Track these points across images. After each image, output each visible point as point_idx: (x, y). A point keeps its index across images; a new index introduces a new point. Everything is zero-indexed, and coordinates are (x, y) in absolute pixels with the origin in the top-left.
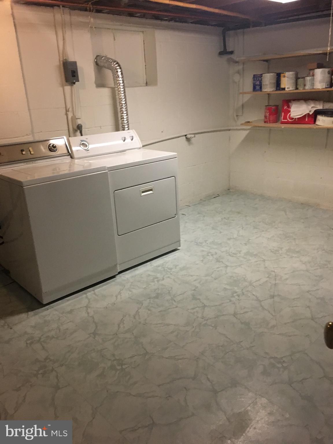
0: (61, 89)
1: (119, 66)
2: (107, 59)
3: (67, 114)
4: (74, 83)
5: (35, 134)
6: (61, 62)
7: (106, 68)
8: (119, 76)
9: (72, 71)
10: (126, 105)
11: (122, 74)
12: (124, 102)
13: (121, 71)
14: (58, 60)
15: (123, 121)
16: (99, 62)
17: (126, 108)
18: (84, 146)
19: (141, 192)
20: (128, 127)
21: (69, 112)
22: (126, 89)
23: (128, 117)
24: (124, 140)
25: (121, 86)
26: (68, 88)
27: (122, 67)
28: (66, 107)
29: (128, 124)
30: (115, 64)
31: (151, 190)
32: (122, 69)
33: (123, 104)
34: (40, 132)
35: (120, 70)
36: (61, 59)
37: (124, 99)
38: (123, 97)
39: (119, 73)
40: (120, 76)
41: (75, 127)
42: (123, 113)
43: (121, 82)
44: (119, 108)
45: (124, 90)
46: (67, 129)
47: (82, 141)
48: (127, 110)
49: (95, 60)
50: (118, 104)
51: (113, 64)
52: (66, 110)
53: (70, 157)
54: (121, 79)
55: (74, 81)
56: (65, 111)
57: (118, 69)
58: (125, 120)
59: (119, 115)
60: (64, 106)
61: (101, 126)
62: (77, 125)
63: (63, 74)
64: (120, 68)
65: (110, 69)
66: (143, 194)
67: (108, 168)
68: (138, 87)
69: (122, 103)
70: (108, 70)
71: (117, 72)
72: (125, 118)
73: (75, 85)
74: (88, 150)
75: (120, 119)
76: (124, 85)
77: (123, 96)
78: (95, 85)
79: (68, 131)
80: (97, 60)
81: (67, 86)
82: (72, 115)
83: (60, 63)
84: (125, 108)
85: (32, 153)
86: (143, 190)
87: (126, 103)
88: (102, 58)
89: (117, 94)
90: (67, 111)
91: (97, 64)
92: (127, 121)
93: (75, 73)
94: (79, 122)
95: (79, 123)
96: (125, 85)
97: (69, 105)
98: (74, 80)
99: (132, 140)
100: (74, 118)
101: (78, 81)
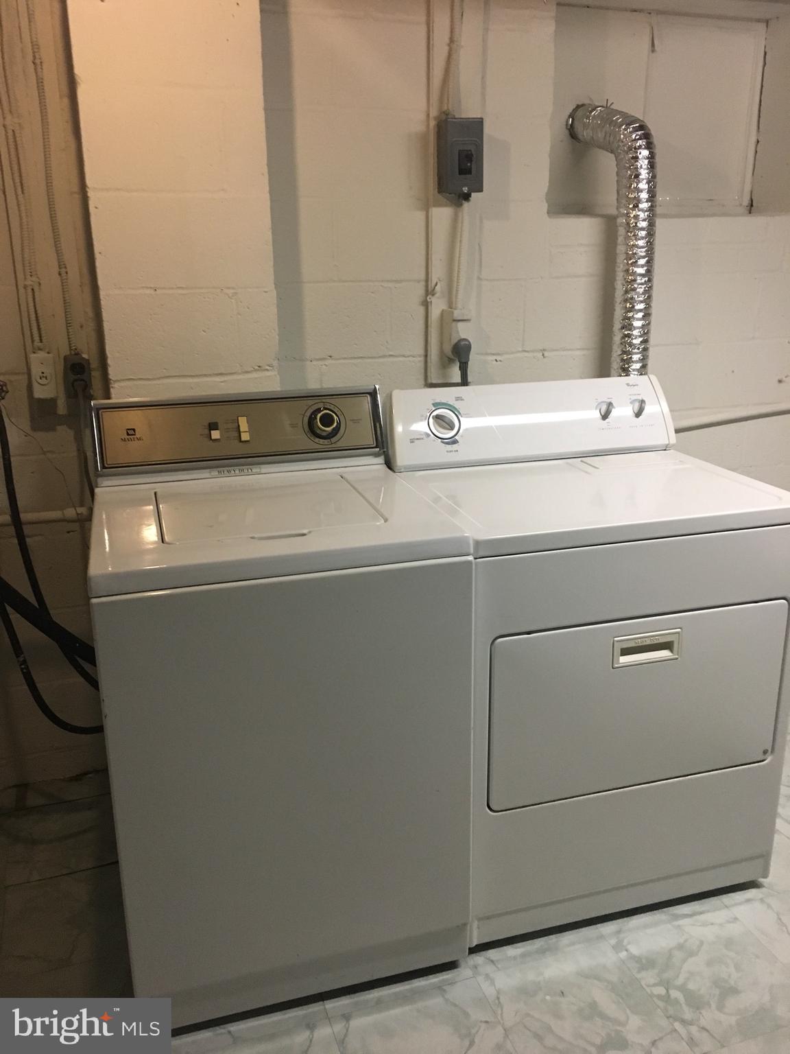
0: (420, 216)
1: (647, 136)
2: (609, 113)
3: (426, 304)
4: (467, 197)
5: (308, 363)
6: (433, 123)
7: (600, 147)
8: (640, 174)
9: (460, 152)
10: (650, 280)
11: (652, 166)
12: (641, 271)
13: (651, 158)
14: (423, 116)
15: (629, 336)
16: (579, 128)
17: (645, 292)
18: (444, 428)
19: (617, 651)
20: (644, 360)
21: (433, 295)
22: (659, 222)
23: (649, 324)
24: (603, 412)
25: (642, 210)
26: (442, 215)
27: (655, 140)
28: (427, 281)
29: (645, 349)
30: (631, 133)
31: (667, 646)
32: (657, 151)
33: (638, 278)
34: (324, 359)
35: (645, 153)
36: (434, 113)
37: (644, 257)
38: (642, 252)
39: (643, 163)
40: (644, 174)
41: (448, 349)
42: (632, 309)
43: (644, 196)
44: (620, 289)
45: (651, 224)
46: (422, 352)
47: (437, 405)
48: (649, 297)
49: (567, 121)
50: (620, 275)
51: (625, 129)
52: (427, 291)
53: (383, 462)
54: (643, 185)
55: (465, 190)
56: (420, 290)
57: (640, 147)
58: (636, 332)
59: (619, 313)
60: (423, 276)
61: (544, 350)
62: (454, 341)
63: (432, 161)
64: (649, 146)
65: (612, 152)
66: (624, 660)
67: (478, 544)
68: (713, 215)
69: (634, 273)
70: (605, 152)
71: (636, 158)
72: (638, 328)
73: (466, 205)
74: (455, 442)
75: (617, 325)
76: (651, 209)
77: (642, 247)
78: (545, 206)
79: (422, 359)
80: (576, 122)
81: (440, 205)
82: (444, 307)
83: (428, 125)
84: (641, 291)
85: (245, 437)
86: (625, 645)
87: (649, 272)
88: (591, 112)
89: (620, 239)
90: (429, 292)
91: (572, 133)
92: (641, 339)
93: (471, 161)
94: (464, 331)
95: (463, 337)
96: (658, 210)
97: (438, 273)
98: (465, 186)
99: (638, 414)
100: (448, 320)
101: (480, 190)
